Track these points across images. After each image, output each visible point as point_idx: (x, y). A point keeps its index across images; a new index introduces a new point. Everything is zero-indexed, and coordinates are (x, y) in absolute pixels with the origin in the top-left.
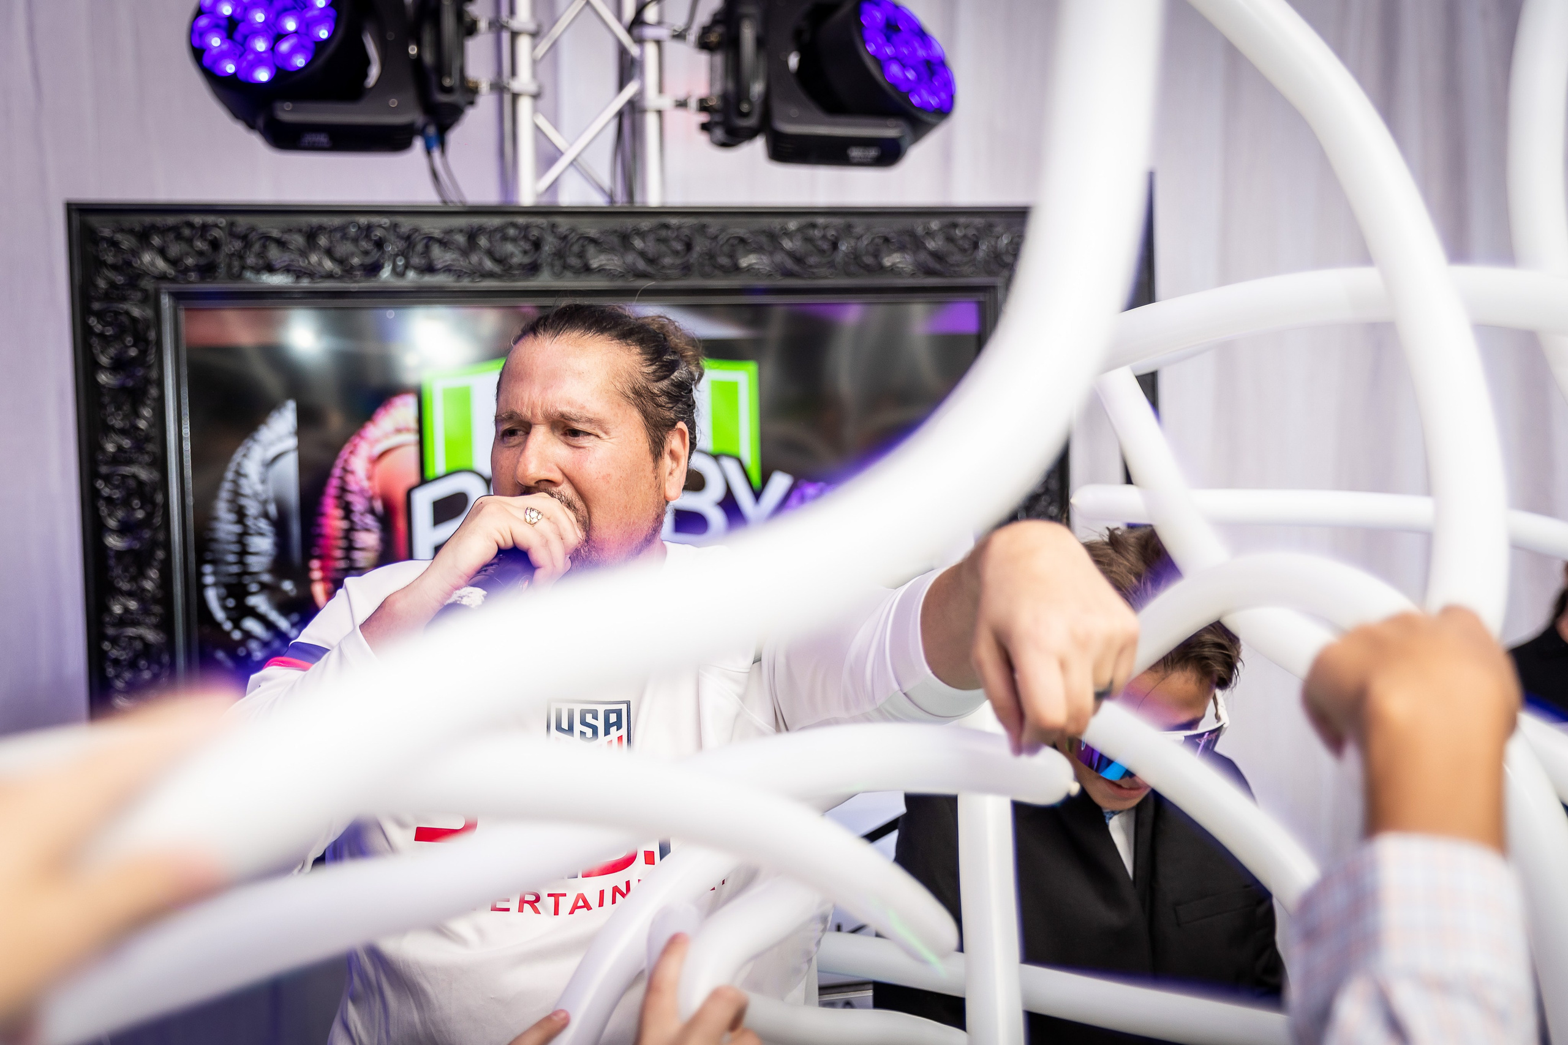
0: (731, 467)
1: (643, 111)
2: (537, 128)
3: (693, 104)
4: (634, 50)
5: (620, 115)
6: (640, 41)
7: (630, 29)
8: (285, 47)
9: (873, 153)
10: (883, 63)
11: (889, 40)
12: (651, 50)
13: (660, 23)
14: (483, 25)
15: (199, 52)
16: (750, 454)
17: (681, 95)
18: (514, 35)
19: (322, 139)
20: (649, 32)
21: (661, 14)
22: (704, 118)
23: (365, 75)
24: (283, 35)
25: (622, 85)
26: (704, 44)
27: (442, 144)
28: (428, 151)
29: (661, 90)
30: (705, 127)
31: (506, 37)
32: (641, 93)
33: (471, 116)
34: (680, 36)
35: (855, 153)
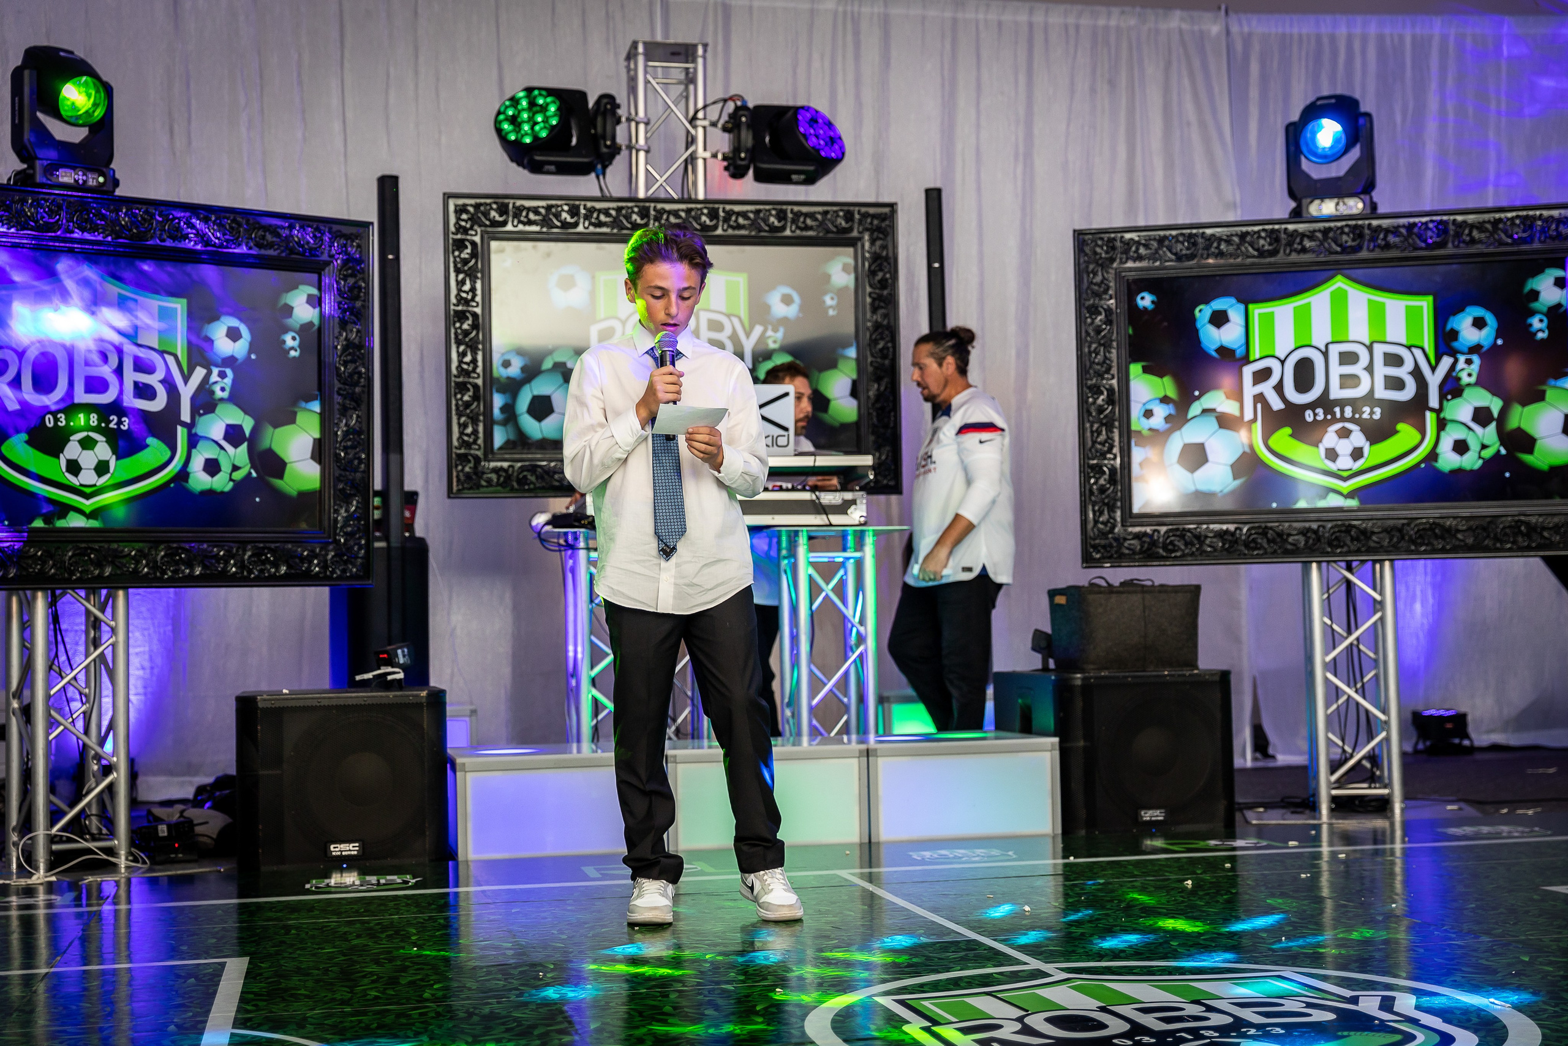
0: (736, 321)
1: (696, 158)
2: (647, 170)
3: (720, 156)
4: (693, 131)
5: (686, 161)
6: (695, 127)
7: (691, 122)
8: (537, 128)
9: (802, 177)
10: (806, 137)
11: (811, 126)
12: (700, 131)
13: (705, 118)
14: (623, 119)
15: (499, 131)
16: (744, 313)
17: (714, 151)
18: (637, 123)
19: (552, 168)
20: (699, 123)
21: (705, 115)
22: (725, 163)
23: (571, 141)
24: (536, 123)
25: (687, 148)
26: (725, 129)
27: (604, 174)
28: (598, 177)
29: (705, 149)
30: (726, 168)
31: (633, 124)
32: (695, 152)
33: (618, 158)
34: (714, 124)
35: (794, 177)
